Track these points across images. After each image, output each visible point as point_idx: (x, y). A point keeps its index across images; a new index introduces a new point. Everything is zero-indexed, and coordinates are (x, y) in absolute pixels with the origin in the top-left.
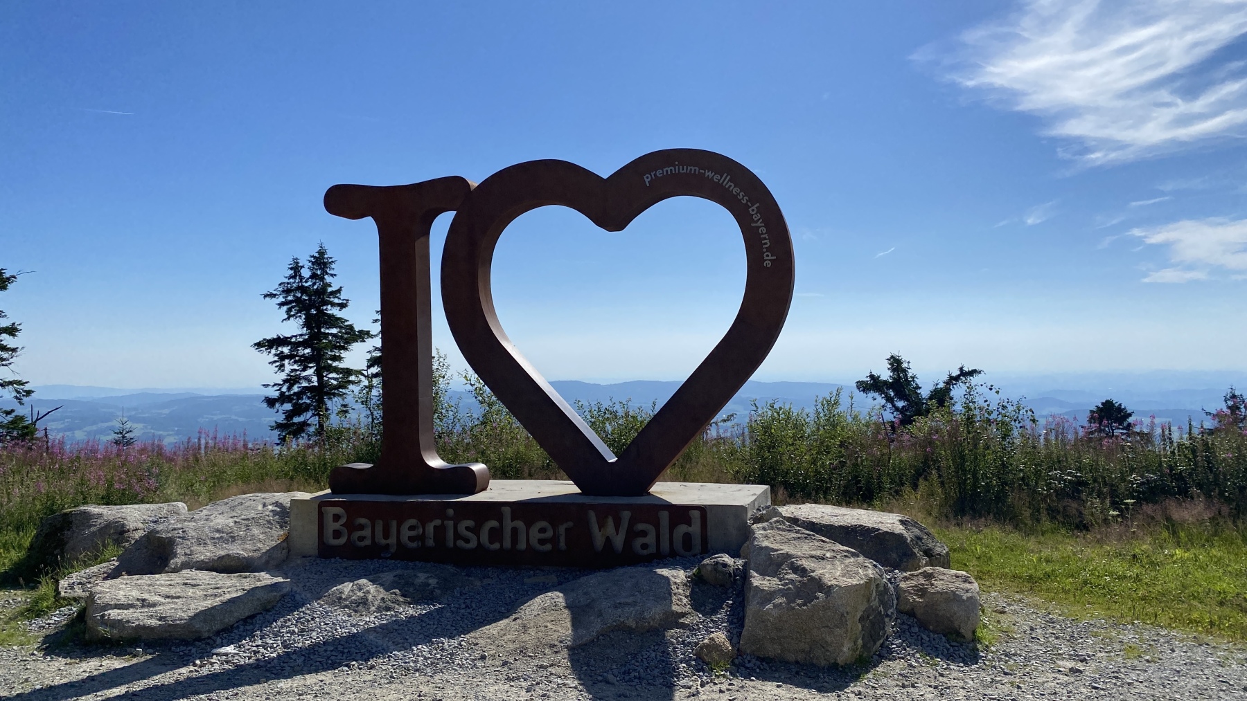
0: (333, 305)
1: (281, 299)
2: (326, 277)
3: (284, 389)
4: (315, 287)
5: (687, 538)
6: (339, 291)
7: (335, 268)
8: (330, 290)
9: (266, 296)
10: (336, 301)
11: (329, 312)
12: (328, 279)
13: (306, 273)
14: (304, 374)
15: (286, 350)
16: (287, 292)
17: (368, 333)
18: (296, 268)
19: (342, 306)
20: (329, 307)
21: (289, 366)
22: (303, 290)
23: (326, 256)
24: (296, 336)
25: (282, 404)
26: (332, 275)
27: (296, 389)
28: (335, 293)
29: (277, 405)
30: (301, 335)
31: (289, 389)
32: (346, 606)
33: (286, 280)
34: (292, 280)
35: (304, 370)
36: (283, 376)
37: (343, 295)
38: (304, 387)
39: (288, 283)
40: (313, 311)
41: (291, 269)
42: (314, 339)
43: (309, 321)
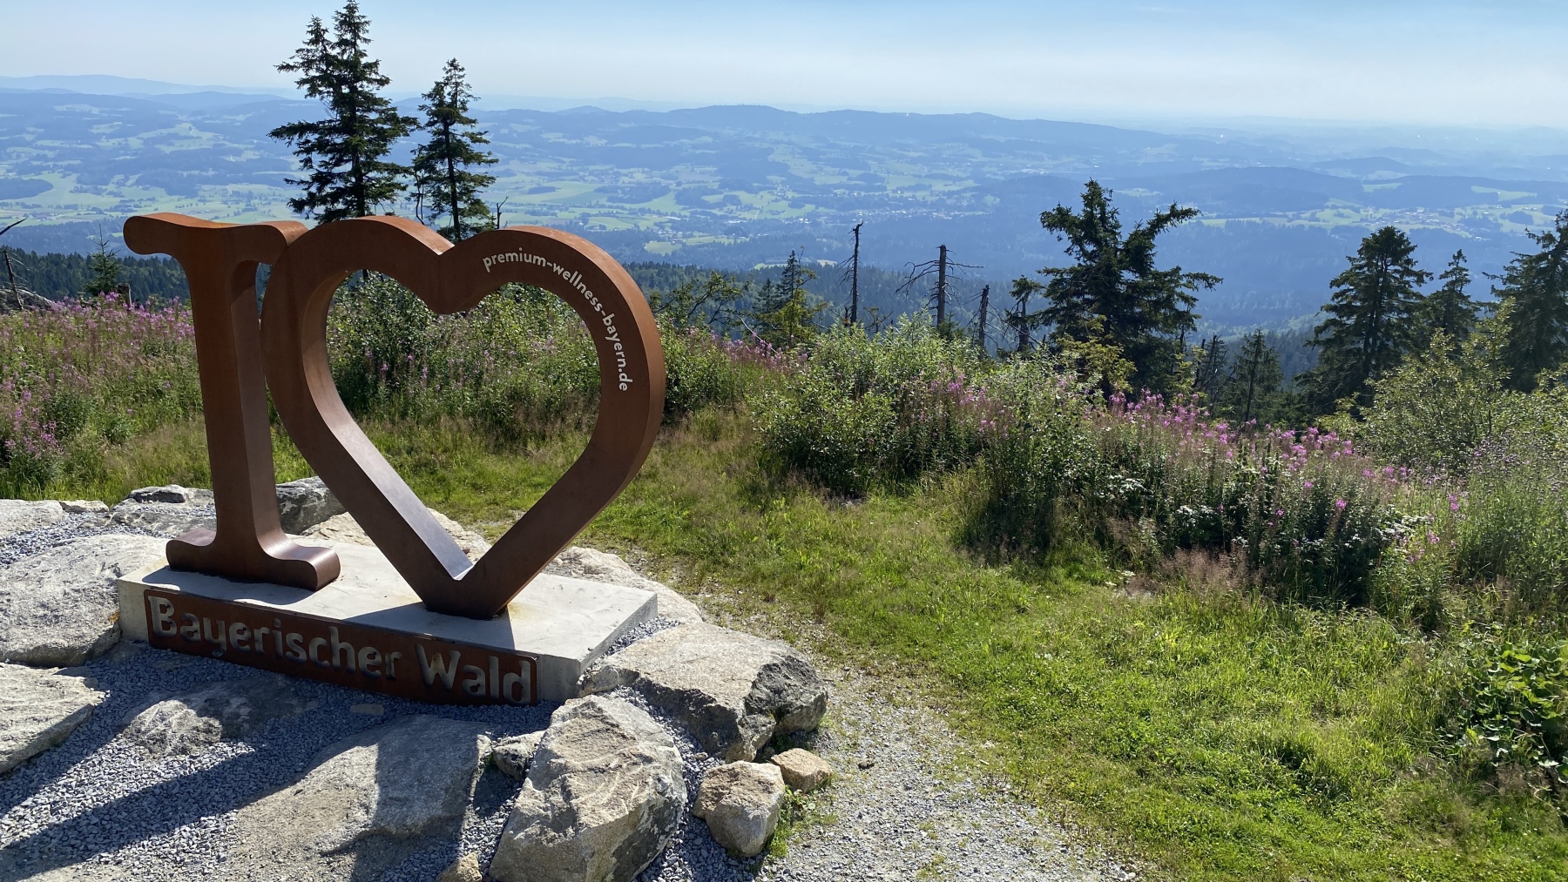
0: (370, 81)
1: (301, 74)
2: (358, 42)
3: (313, 189)
4: (345, 57)
5: (517, 687)
6: (376, 64)
7: (370, 32)
8: (364, 61)
9: (282, 68)
10: (374, 76)
11: (366, 90)
12: (361, 46)
13: (332, 36)
14: (336, 170)
15: (313, 137)
16: (308, 64)
17: (413, 121)
18: (318, 35)
19: (383, 82)
20: (365, 83)
21: (317, 158)
22: (326, 58)
23: (357, 14)
24: (323, 123)
25: (312, 207)
26: (366, 40)
27: (328, 189)
28: (372, 66)
29: (307, 208)
30: (330, 121)
31: (320, 190)
32: (143, 743)
33: (306, 47)
34: (313, 47)
35: (337, 164)
36: (312, 172)
37: (382, 71)
38: (338, 188)
39: (308, 51)
40: (345, 90)
41: (312, 32)
42: (349, 125)
43: (340, 102)
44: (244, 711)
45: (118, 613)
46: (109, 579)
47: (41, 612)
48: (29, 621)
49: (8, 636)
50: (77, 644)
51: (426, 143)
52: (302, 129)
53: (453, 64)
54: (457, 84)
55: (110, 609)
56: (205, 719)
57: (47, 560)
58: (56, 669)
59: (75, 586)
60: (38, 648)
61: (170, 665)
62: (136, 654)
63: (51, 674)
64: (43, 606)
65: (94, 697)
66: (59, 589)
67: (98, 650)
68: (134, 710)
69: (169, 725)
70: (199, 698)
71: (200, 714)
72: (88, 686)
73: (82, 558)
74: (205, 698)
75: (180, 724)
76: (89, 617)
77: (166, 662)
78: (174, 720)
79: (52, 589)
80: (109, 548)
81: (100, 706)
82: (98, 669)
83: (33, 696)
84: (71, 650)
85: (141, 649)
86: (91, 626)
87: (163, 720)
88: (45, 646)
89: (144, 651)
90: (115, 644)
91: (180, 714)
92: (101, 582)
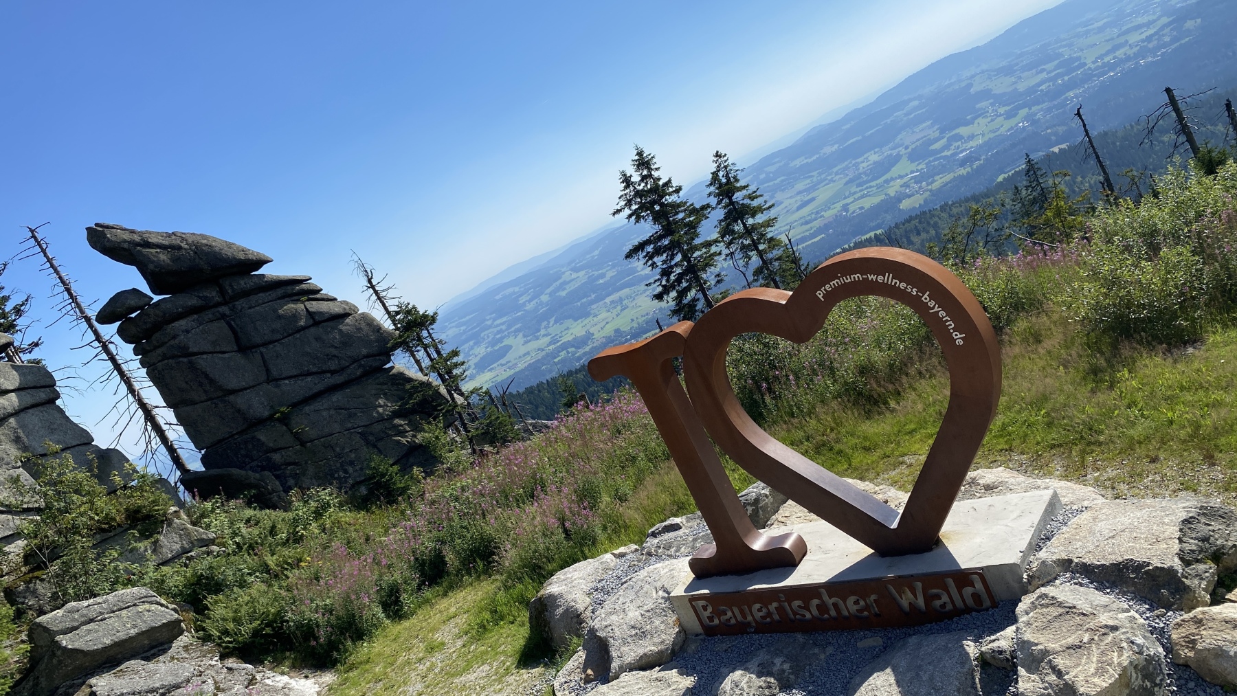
0: (670, 194)
1: (627, 212)
2: (653, 173)
3: (664, 283)
4: (649, 187)
6: (669, 181)
7: (657, 162)
8: (661, 183)
9: (614, 214)
10: (671, 190)
11: (670, 201)
12: (655, 174)
13: (636, 178)
14: (673, 263)
15: (650, 248)
16: (629, 203)
17: (707, 206)
18: (627, 181)
19: (678, 190)
20: (667, 197)
21: (658, 260)
22: (639, 194)
23: (645, 155)
24: (653, 236)
25: (668, 294)
26: (657, 169)
27: (672, 277)
28: (668, 183)
29: (665, 297)
30: (657, 233)
31: (668, 281)
33: (623, 193)
34: (628, 191)
35: (672, 259)
36: (658, 270)
37: (675, 184)
38: (679, 274)
39: (626, 195)
40: (657, 208)
41: (623, 182)
42: (668, 230)
43: (657, 217)
44: (786, 666)
45: (678, 619)
46: (663, 598)
47: (633, 632)
48: (629, 640)
49: (621, 653)
50: (662, 647)
51: (722, 217)
52: (641, 246)
53: (718, 155)
54: (726, 167)
55: (672, 618)
56: (763, 678)
57: (623, 596)
58: (658, 669)
59: (645, 608)
60: (641, 657)
61: (724, 646)
62: (700, 644)
63: (655, 672)
64: (633, 627)
65: (688, 682)
66: (637, 613)
67: (677, 648)
68: (716, 684)
69: (742, 689)
70: (754, 664)
71: (759, 676)
72: (681, 674)
73: (642, 588)
74: (757, 664)
75: (750, 687)
76: (662, 627)
77: (722, 644)
78: (743, 684)
79: (634, 615)
80: (654, 576)
81: (694, 687)
82: (682, 661)
83: (653, 690)
84: (661, 652)
85: (701, 640)
86: (665, 634)
87: (737, 686)
88: (645, 654)
89: (704, 640)
90: (684, 641)
91: (746, 679)
92: (660, 601)
